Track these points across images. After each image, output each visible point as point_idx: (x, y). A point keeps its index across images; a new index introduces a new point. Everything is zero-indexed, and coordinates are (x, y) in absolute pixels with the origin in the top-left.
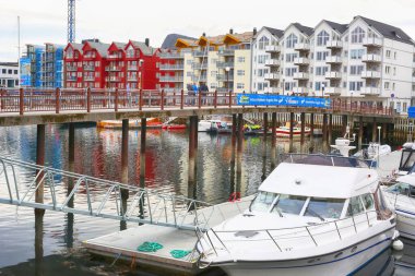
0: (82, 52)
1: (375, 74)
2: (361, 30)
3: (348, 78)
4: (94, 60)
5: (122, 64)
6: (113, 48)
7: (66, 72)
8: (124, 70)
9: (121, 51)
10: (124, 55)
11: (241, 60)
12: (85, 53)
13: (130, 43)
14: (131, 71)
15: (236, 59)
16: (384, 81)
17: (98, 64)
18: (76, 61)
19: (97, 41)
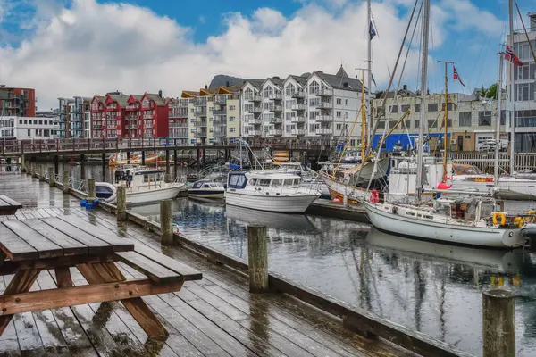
0: (105, 105)
1: (327, 118)
2: (316, 83)
3: (310, 122)
4: (115, 111)
5: (139, 114)
6: (131, 100)
7: (92, 121)
8: (141, 118)
9: (137, 102)
10: (140, 106)
11: (231, 108)
12: (108, 105)
13: (145, 96)
14: (147, 120)
15: (228, 107)
16: (335, 124)
17: (119, 114)
18: (101, 112)
19: (118, 94)
